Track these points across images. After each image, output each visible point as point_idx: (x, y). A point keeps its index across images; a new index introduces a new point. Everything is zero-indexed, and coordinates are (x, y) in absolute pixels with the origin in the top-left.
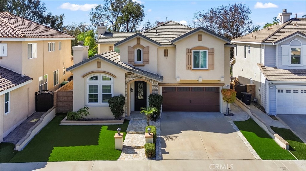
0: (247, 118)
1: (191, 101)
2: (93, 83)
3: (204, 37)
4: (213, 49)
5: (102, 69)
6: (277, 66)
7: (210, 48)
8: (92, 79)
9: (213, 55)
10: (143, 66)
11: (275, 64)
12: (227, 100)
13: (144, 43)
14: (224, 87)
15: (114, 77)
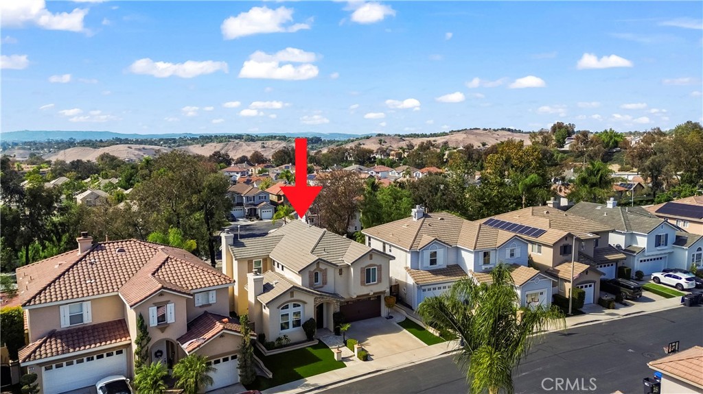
0: (404, 319)
1: (359, 312)
2: (285, 312)
3: (374, 256)
4: (380, 265)
5: (295, 298)
6: (420, 268)
7: (378, 264)
8: (283, 309)
9: (381, 270)
10: (322, 287)
11: (418, 266)
12: (389, 305)
13: (322, 266)
14: (386, 295)
15: (305, 303)
